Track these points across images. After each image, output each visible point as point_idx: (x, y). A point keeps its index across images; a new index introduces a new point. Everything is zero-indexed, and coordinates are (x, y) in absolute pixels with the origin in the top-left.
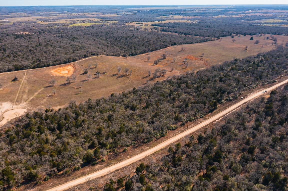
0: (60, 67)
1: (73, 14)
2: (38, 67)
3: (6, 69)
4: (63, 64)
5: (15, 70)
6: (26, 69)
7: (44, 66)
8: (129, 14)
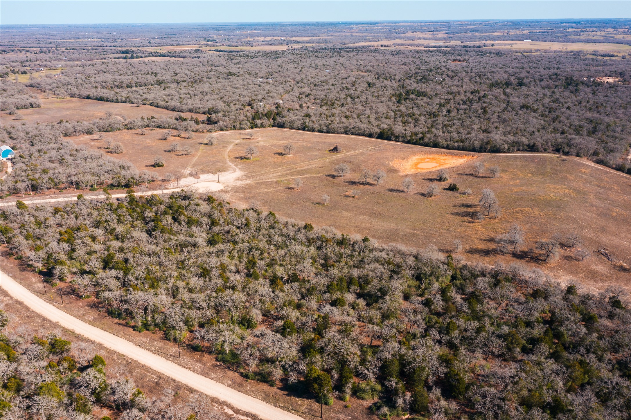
2: (415, 143)
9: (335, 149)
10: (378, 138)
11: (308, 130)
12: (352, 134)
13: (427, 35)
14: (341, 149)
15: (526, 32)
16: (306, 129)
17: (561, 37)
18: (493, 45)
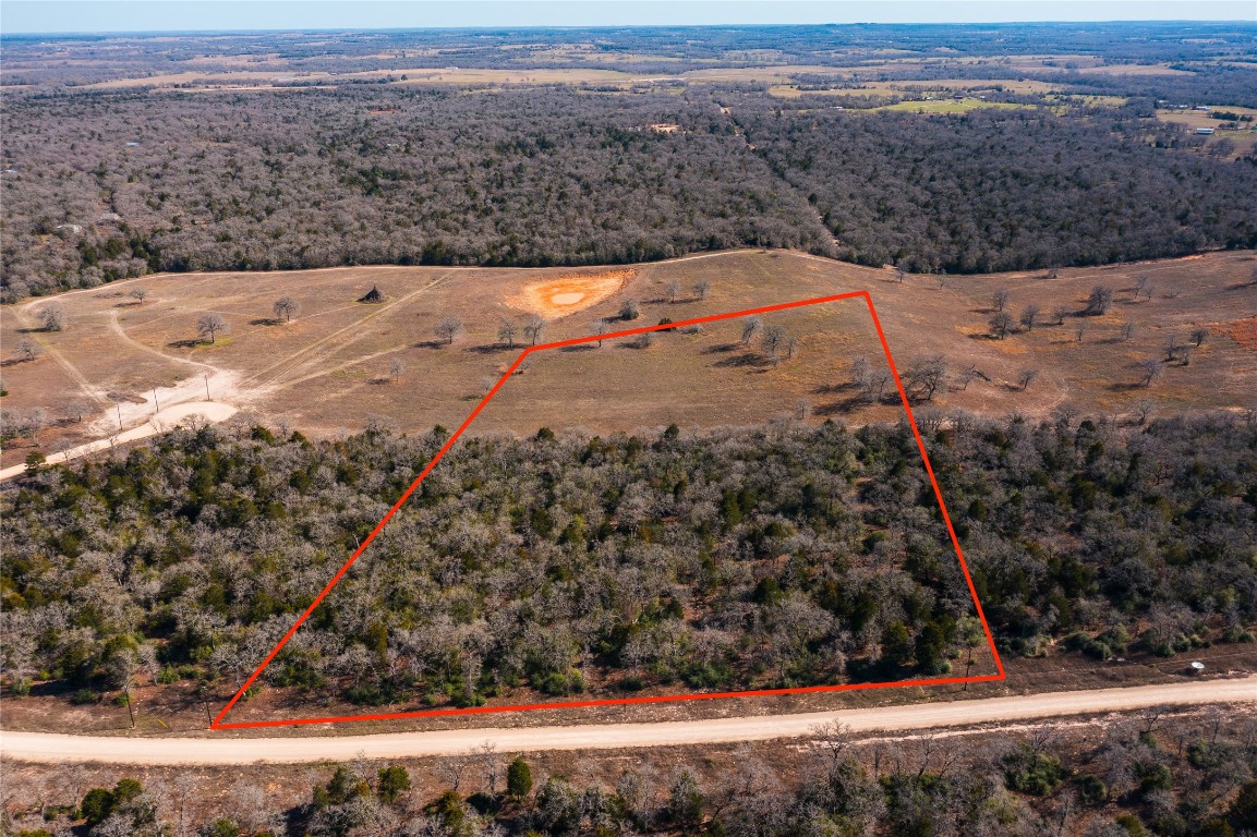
0: (580, 274)
1: (965, 60)
2: (503, 264)
3: (396, 253)
4: (607, 264)
5: (422, 264)
6: (461, 264)
7: (528, 264)
8: (1245, 65)
9: (373, 296)
10: (423, 263)
11: (254, 269)
12: (363, 263)
13: (243, 61)
14: (383, 293)
15: (433, 52)
16: (249, 266)
17: (502, 59)
18: (404, 78)
